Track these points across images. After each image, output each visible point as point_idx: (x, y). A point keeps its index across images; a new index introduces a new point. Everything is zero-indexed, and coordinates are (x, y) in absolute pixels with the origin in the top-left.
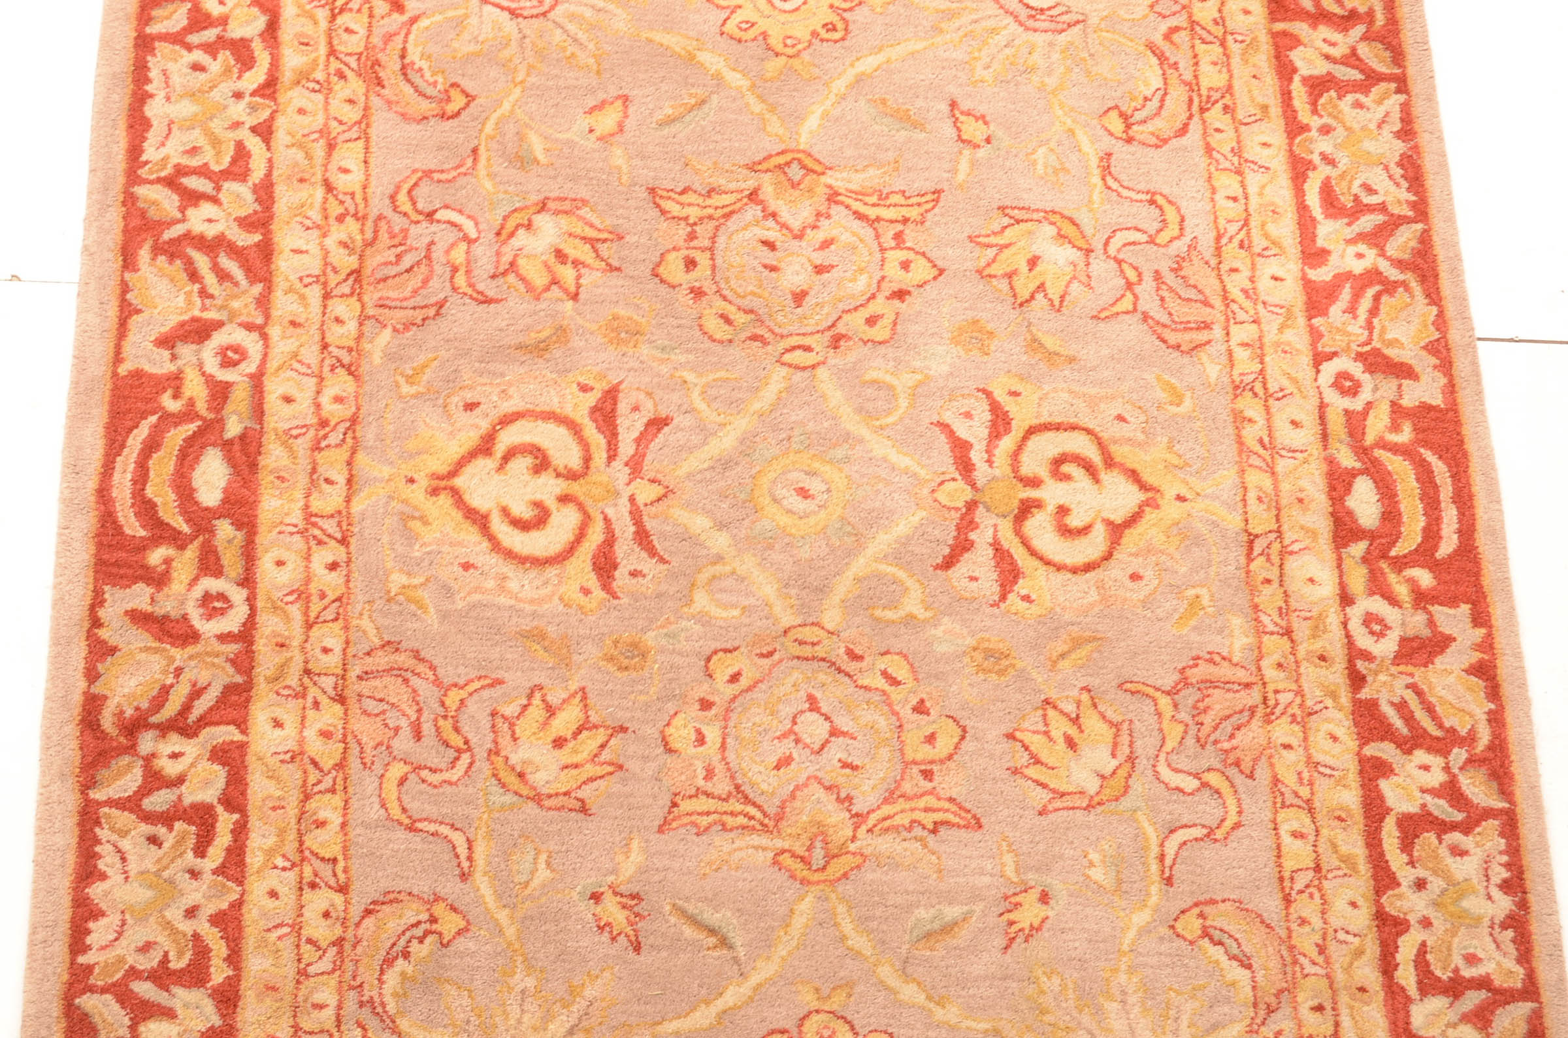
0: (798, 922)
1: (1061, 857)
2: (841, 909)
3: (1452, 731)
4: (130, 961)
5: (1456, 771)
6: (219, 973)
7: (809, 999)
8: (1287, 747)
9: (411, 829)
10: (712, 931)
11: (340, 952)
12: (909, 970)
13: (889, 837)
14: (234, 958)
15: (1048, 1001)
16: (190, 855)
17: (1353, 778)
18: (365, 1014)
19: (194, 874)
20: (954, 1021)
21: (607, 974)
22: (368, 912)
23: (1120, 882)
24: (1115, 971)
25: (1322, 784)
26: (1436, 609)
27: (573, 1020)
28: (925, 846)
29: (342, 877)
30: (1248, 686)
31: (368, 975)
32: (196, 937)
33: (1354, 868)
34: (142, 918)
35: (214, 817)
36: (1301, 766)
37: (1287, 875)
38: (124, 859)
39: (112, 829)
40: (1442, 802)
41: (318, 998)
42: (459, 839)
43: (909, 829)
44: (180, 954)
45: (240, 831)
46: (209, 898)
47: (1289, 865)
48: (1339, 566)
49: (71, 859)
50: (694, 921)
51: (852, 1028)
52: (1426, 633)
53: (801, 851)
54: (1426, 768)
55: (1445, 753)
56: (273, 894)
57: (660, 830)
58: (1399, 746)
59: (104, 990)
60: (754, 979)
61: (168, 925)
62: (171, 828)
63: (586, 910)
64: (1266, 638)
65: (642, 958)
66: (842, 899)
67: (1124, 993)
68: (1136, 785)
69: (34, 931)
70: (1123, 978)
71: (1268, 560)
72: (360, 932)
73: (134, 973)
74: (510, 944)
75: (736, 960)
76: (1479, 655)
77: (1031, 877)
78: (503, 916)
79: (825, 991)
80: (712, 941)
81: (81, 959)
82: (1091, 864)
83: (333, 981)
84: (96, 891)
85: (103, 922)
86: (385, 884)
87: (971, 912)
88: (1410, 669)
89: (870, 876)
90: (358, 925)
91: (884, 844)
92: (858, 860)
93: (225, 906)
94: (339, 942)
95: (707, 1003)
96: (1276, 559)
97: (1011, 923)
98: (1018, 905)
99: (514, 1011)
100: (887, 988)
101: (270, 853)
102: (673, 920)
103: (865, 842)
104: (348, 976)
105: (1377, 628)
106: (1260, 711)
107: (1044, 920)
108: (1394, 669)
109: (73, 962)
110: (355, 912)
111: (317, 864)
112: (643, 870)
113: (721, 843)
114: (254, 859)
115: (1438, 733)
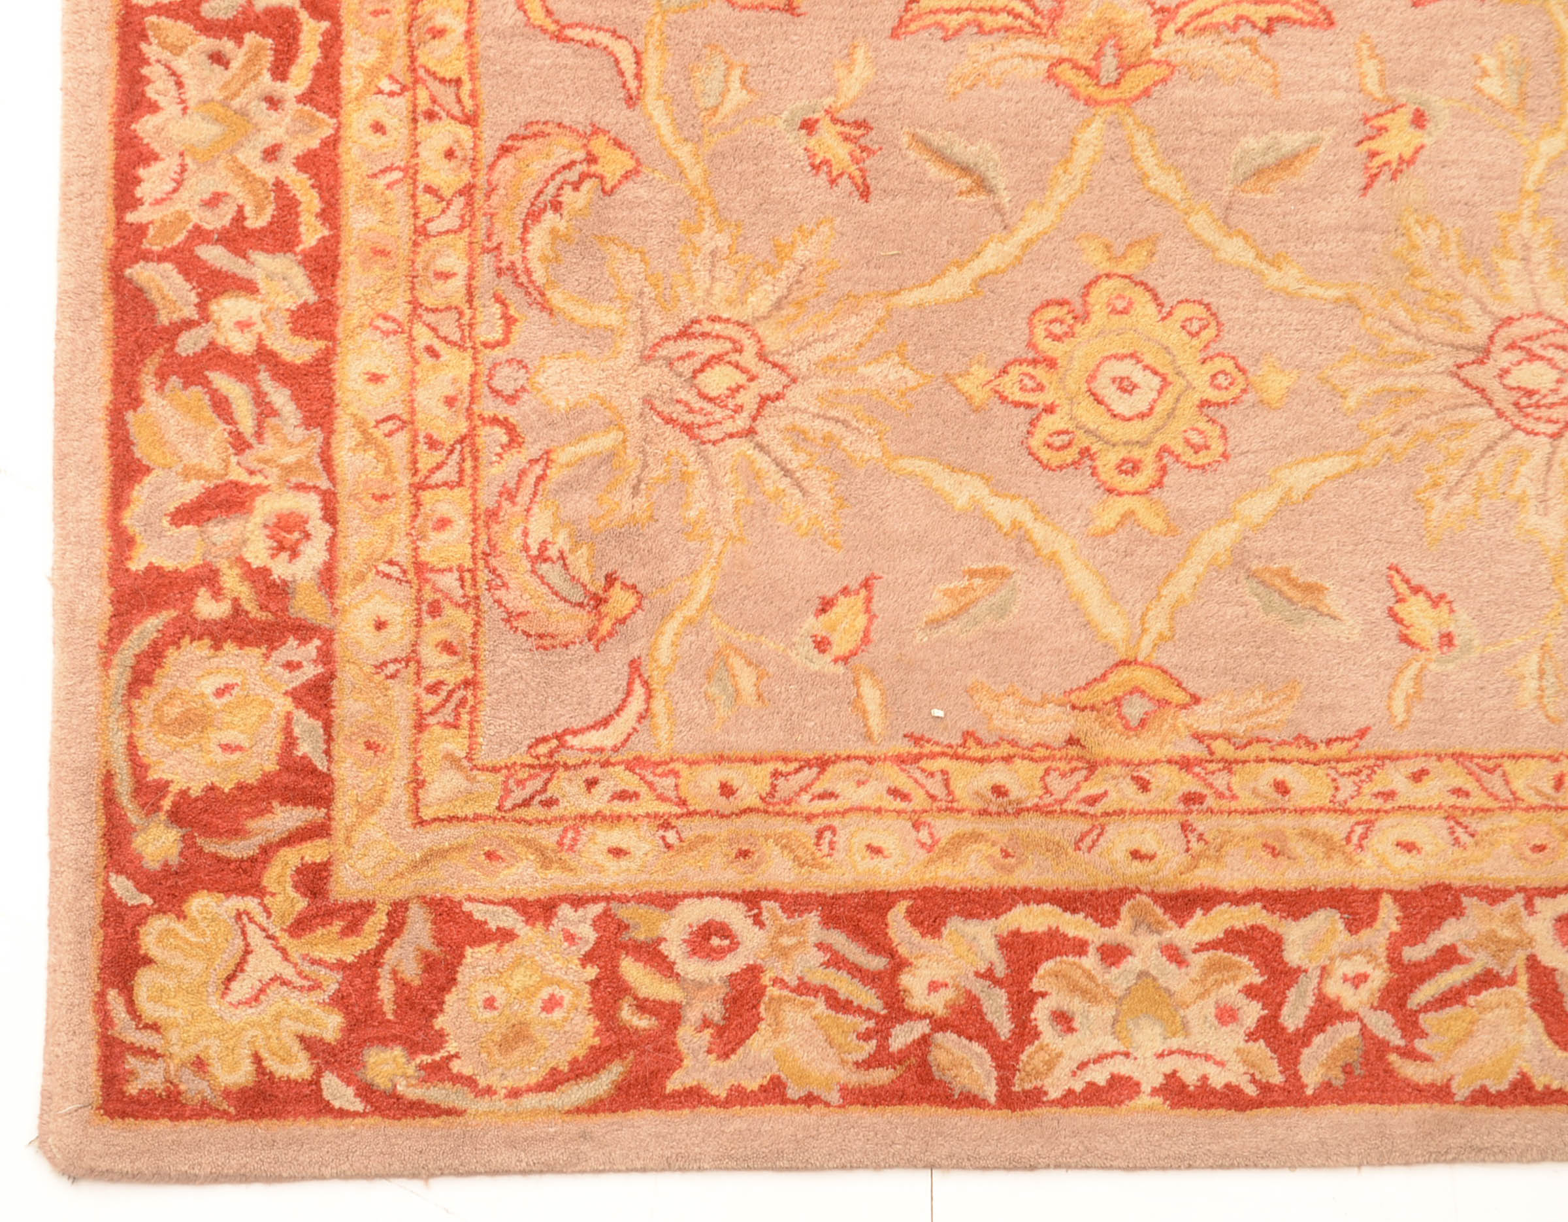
0: (1083, 156)
1: (1443, 63)
2: (1140, 138)
4: (195, 218)
6: (311, 233)
7: (1095, 259)
9: (559, 37)
10: (965, 170)
11: (470, 204)
12: (1234, 219)
13: (1207, 39)
14: (330, 213)
15: (1422, 258)
16: (267, 77)
18: (505, 285)
19: (273, 102)
20: (1293, 286)
21: (825, 229)
22: (504, 150)
23: (1523, 96)
24: (1515, 217)
27: (781, 290)
28: (1256, 51)
29: (468, 103)
31: (507, 234)
32: (279, 186)
34: (207, 162)
35: (296, 26)
38: (179, 84)
39: (163, 45)
41: (443, 264)
42: (623, 50)
43: (1234, 28)
44: (259, 209)
45: (332, 44)
46: (294, 134)
49: (110, 85)
50: (942, 157)
51: (1155, 297)
53: (1086, 61)
56: (378, 128)
57: (895, 34)
59: (161, 258)
60: (1023, 233)
61: (241, 171)
62: (240, 42)
63: (796, 142)
65: (871, 207)
66: (1142, 125)
67: (1526, 247)
69: (67, 181)
70: (1525, 227)
72: (496, 176)
73: (199, 234)
74: (694, 190)
75: (998, 209)
77: (1402, 92)
78: (684, 153)
79: (1119, 249)
80: (966, 182)
81: (130, 217)
82: (1485, 73)
83: (461, 241)
84: (145, 127)
85: (156, 167)
86: (526, 112)
87: (1318, 141)
89: (1179, 93)
90: (492, 167)
91: (1199, 49)
92: (1164, 71)
93: (315, 144)
94: (467, 191)
95: (960, 266)
97: (1373, 155)
98: (1382, 130)
99: (702, 279)
100: (1203, 243)
101: (372, 73)
102: (912, 155)
103: (1173, 46)
104: (481, 234)
109: (120, 222)
110: (488, 150)
111: (435, 86)
112: (871, 89)
113: (976, 49)
114: (352, 82)
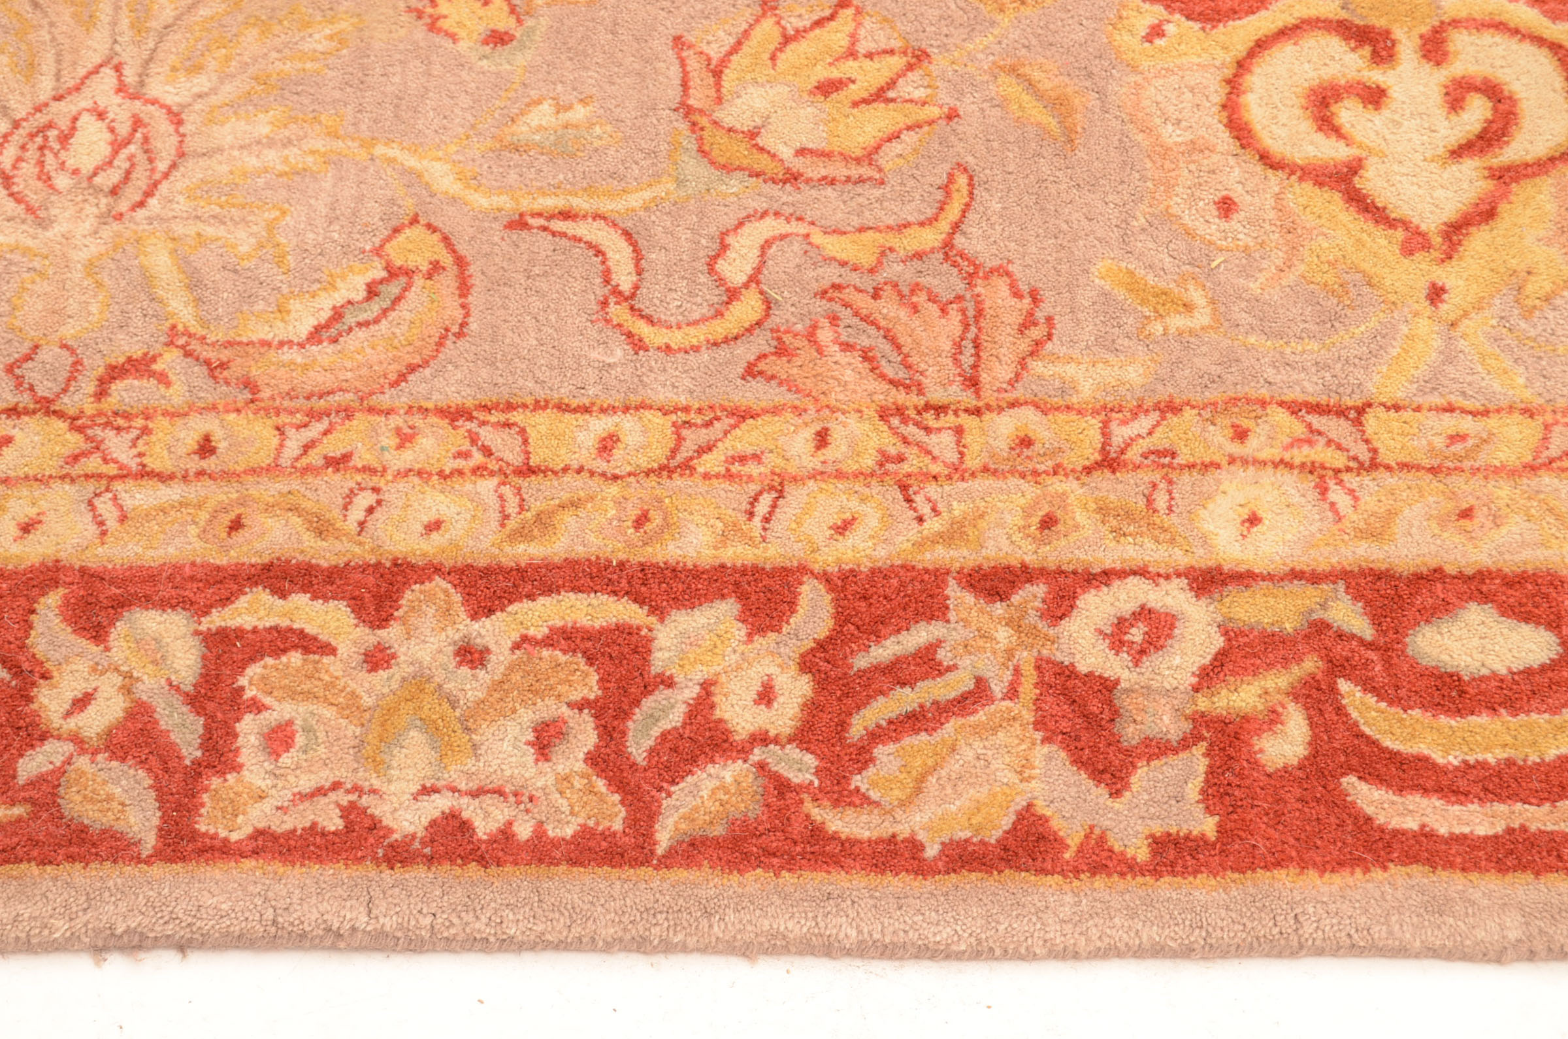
3: (862, 757)
5: (757, 754)
8: (822, 439)
17: (737, 553)
25: (733, 497)
26: (1197, 761)
30: (972, 383)
33: (522, 534)
36: (772, 461)
37: (517, 417)
40: (675, 718)
47: (539, 424)
48: (1295, 575)
52: (1130, 734)
54: (766, 696)
55: (803, 737)
58: (821, 646)
64: (1095, 423)
68: (735, 184)
71: (1297, 442)
76: (1074, 842)
88: (1028, 689)
96: (1300, 455)
105: (1137, 634)
106: (912, 400)
107: (453, 37)
108: (1026, 658)
115: (859, 725)
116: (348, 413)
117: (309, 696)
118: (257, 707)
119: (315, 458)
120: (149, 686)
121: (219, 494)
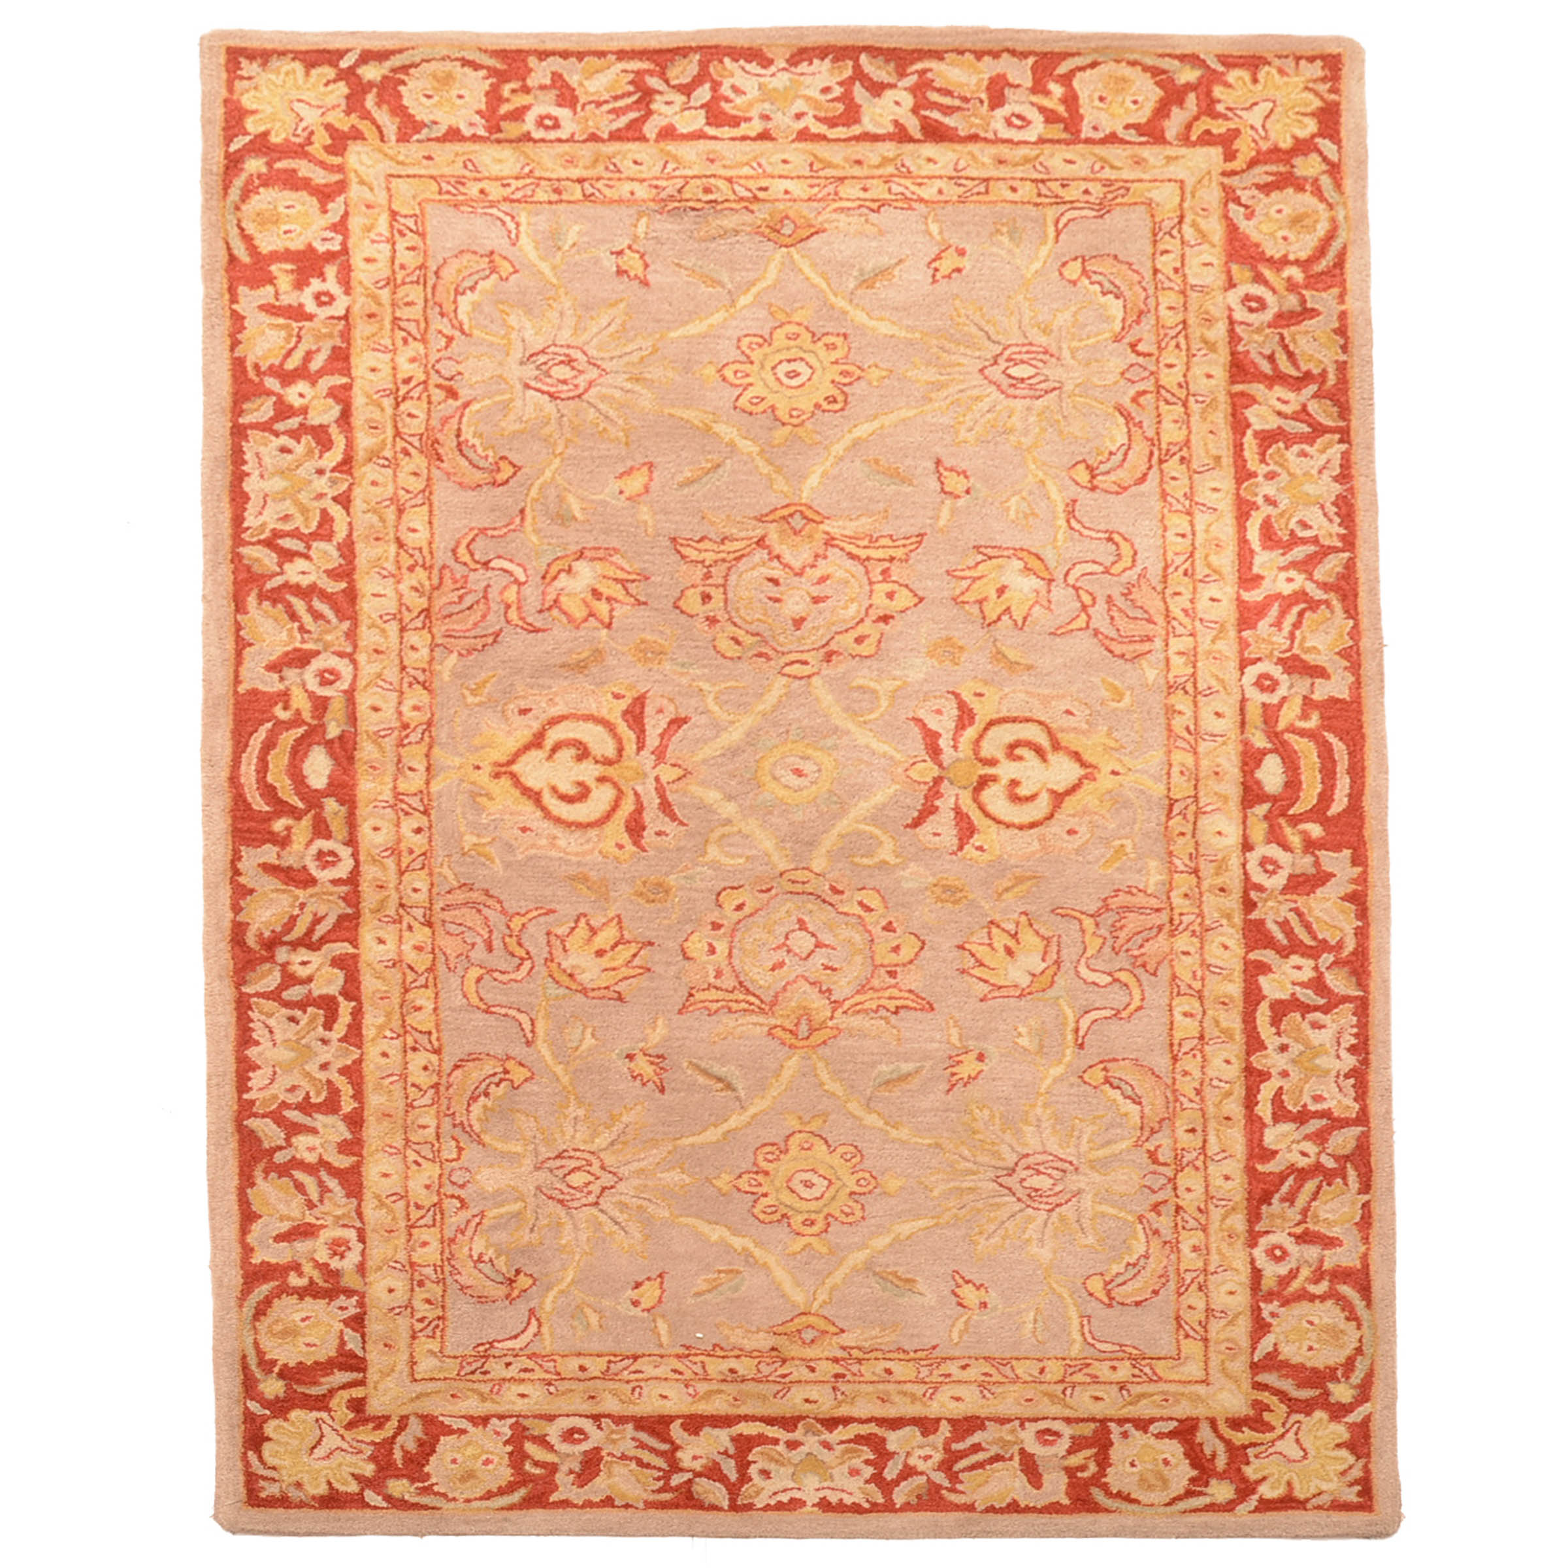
0: (786, 1074)
1: (996, 1030)
2: (820, 1065)
3: (1325, 941)
4: (282, 1097)
5: (1323, 970)
6: (348, 1105)
7: (793, 1124)
8: (1186, 953)
9: (487, 1012)
10: (720, 1080)
11: (437, 1092)
12: (872, 1105)
13: (860, 1017)
14: (358, 1095)
15: (979, 1125)
16: (321, 1029)
17: (1238, 976)
18: (458, 1132)
19: (325, 1042)
20: (905, 1138)
21: (639, 1107)
22: (457, 1067)
23: (1041, 1046)
24: (1033, 1106)
25: (1210, 978)
26: (1322, 854)
27: (613, 1137)
28: (888, 1023)
29: (436, 1044)
30: (1158, 910)
31: (459, 1107)
32: (329, 1082)
33: (1231, 1038)
34: (288, 1069)
35: (337, 1004)
36: (1196, 967)
37: (1176, 1042)
38: (271, 1032)
39: (261, 1012)
40: (1310, 992)
41: (422, 1121)
42: (524, 1019)
43: (876, 1011)
44: (318, 1094)
45: (357, 1013)
46: (337, 1057)
47: (1178, 1035)
48: (1244, 822)
49: (232, 1032)
50: (705, 1073)
51: (826, 1142)
52: (1313, 871)
53: (791, 1027)
54: (1299, 968)
55: (1316, 957)
56: (385, 1055)
57: (680, 1012)
58: (1278, 952)
59: (264, 1116)
60: (752, 1110)
61: (308, 1075)
62: (305, 1012)
63: (624, 1066)
64: (1176, 876)
65: (666, 1097)
66: (820, 1059)
67: (1039, 1120)
68: (1060, 981)
69: (209, 1079)
70: (1039, 1111)
71: (1185, 817)
72: (451, 1079)
73: (284, 1105)
74: (565, 1088)
75: (738, 1098)
76: (1354, 887)
77: (971, 1044)
78: (559, 1070)
79: (806, 1118)
80: (720, 1085)
81: (245, 1096)
82: (1020, 1035)
83: (433, 1110)
84: (252, 1052)
85: (259, 1072)
86: (468, 1049)
87: (922, 1067)
88: (1295, 897)
89: (843, 1043)
90: (449, 1075)
91: (856, 1021)
92: (835, 1032)
93: (349, 1062)
94: (436, 1086)
95: (716, 1126)
96: (1191, 818)
97: (953, 1074)
98: (959, 1062)
99: (570, 1131)
100: (854, 1116)
101: (381, 1028)
102: (689, 1072)
103: (840, 1019)
104: (444, 1107)
105: (1270, 867)
106: (1167, 927)
107: (979, 1073)
108: (1280, 898)
109: (240, 1098)
110: (447, 1067)
111: (417, 1035)
112: (666, 1039)
113: (728, 1021)
114: (369, 1032)
115: (1313, 943)
116: (1174, 1091)
117: (1301, 1091)
118: (1305, 1106)
119: (1197, 1099)
120: (1297, 1136)
121: (1212, 1124)
